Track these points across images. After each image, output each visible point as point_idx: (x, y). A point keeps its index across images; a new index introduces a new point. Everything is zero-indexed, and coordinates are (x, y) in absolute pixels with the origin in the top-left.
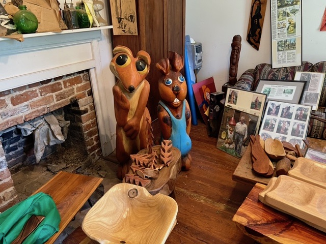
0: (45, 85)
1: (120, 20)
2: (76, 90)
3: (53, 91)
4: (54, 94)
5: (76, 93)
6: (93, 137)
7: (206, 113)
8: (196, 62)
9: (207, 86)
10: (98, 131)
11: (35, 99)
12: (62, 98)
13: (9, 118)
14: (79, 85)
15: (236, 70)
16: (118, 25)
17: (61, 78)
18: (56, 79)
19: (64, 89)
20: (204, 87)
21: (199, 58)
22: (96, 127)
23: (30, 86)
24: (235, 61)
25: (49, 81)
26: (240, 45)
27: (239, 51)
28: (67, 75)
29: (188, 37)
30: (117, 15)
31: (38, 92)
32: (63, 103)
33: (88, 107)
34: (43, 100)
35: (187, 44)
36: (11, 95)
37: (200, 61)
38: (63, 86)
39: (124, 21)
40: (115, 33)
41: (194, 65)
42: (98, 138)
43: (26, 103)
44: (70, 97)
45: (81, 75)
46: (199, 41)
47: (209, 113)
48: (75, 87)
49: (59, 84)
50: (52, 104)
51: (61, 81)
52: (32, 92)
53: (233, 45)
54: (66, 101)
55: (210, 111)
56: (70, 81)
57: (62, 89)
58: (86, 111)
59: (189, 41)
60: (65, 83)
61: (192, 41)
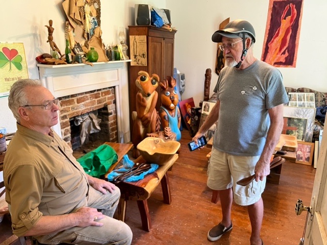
0: (92, 93)
1: (135, 56)
2: (107, 98)
3: (96, 98)
4: (96, 100)
5: (107, 101)
6: (114, 132)
7: (189, 122)
8: (181, 87)
9: (189, 104)
10: (117, 128)
11: (87, 101)
12: (100, 103)
13: (75, 111)
14: (109, 96)
15: (209, 91)
16: (134, 59)
17: (100, 90)
18: (98, 90)
19: (101, 98)
20: (187, 104)
21: (183, 84)
22: (116, 126)
23: (86, 93)
24: (207, 85)
25: (95, 91)
26: (211, 75)
27: (210, 79)
28: (104, 89)
29: (176, 69)
30: (134, 53)
31: (89, 97)
32: (100, 106)
33: (112, 111)
34: (91, 102)
35: (175, 73)
36: (77, 97)
37: (183, 86)
38: (101, 95)
39: (138, 57)
40: (132, 65)
41: (180, 89)
42: (117, 134)
43: (83, 103)
44: (104, 103)
45: (111, 89)
46: (183, 73)
47: (191, 122)
48: (107, 96)
49: (99, 94)
50: (95, 106)
51: (100, 92)
52: (87, 96)
53: (206, 75)
54: (102, 105)
55: (192, 120)
56: (105, 92)
57: (100, 97)
58: (111, 114)
59: (176, 72)
60: (102, 93)
61: (178, 72)
